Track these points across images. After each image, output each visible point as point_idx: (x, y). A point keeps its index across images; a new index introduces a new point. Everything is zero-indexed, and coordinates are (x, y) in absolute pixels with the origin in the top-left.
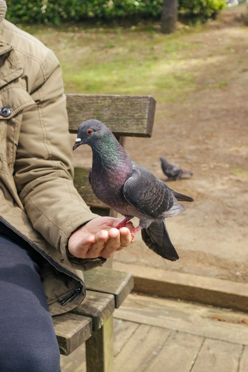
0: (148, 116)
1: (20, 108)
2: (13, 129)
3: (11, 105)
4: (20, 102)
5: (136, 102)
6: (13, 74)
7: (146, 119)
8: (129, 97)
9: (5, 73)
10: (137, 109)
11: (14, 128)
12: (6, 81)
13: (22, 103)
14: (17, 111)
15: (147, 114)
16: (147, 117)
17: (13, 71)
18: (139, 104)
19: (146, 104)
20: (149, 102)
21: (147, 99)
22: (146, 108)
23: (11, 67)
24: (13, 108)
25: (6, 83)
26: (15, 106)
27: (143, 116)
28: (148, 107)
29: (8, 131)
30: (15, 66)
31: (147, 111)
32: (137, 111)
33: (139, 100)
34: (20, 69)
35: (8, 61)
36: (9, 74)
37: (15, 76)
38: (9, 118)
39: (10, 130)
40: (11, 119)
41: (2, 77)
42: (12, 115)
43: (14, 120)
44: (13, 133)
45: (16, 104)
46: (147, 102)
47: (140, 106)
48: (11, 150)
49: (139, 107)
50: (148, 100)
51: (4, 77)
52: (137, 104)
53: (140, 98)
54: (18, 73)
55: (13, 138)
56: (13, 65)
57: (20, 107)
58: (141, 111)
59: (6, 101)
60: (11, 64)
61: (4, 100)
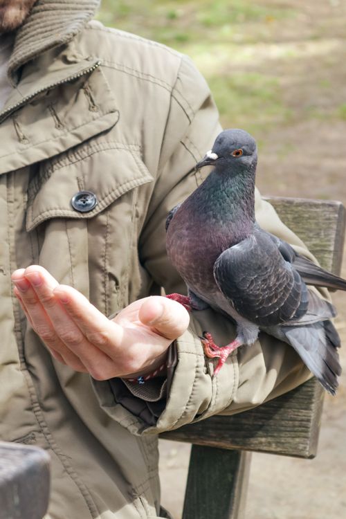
0: (335, 247)
1: (117, 193)
2: (102, 240)
3: (96, 187)
4: (117, 181)
5: (307, 216)
6: (97, 122)
7: (330, 252)
8: (290, 203)
9: (79, 120)
10: (310, 230)
11: (105, 237)
12: (78, 136)
13: (121, 181)
14: (109, 199)
15: (333, 243)
16: (332, 248)
17: (95, 114)
18: (314, 218)
19: (329, 219)
20: (337, 216)
21: (331, 209)
22: (329, 228)
23: (92, 106)
24: (101, 194)
25: (79, 141)
26: (106, 190)
27: (325, 246)
28: (335, 226)
29: (92, 245)
30: (100, 105)
31: (333, 236)
32: (311, 235)
33: (314, 209)
34: (112, 112)
35: (86, 93)
36: (87, 123)
37: (99, 126)
38: (91, 215)
39: (97, 242)
40: (96, 216)
41: (70, 127)
42: (98, 209)
43: (103, 218)
44: (103, 249)
45: (109, 186)
46: (332, 216)
47: (317, 224)
48: (101, 289)
49: (313, 226)
50: (335, 212)
51: (76, 128)
52: (309, 218)
53: (316, 206)
54: (107, 120)
55: (104, 261)
56: (96, 102)
57: (117, 191)
58: (318, 234)
59: (86, 181)
60: (92, 100)
61: (81, 178)
